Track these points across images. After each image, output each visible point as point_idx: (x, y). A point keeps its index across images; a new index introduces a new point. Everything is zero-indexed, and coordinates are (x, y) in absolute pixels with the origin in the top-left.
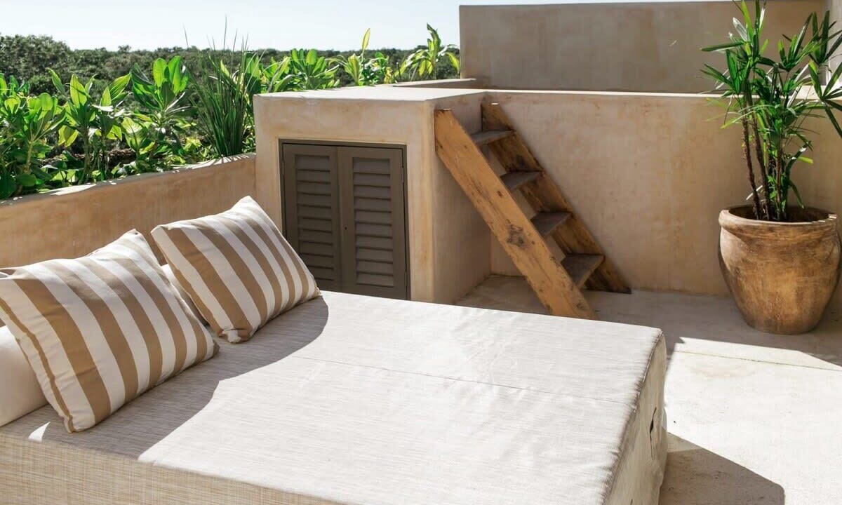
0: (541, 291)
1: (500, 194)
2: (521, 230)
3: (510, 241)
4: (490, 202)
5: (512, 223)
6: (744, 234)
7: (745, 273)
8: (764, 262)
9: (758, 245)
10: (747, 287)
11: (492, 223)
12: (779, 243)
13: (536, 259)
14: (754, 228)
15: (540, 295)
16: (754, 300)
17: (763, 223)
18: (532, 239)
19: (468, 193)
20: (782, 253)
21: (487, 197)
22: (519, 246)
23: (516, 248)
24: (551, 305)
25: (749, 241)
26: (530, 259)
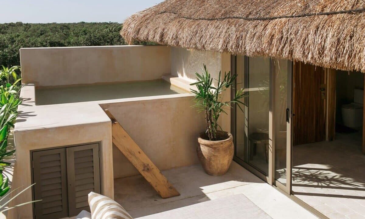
0: (156, 186)
1: (139, 153)
2: (148, 165)
3: (144, 170)
4: (135, 157)
5: (144, 163)
6: (213, 146)
7: (214, 159)
8: (220, 155)
9: (218, 149)
10: (213, 164)
11: (136, 165)
12: (224, 147)
13: (154, 175)
14: (217, 144)
15: (156, 188)
16: (216, 167)
17: (219, 142)
18: (152, 167)
19: (126, 155)
20: (225, 150)
21: (134, 155)
22: (147, 171)
23: (146, 173)
24: (160, 191)
25: (215, 148)
26: (152, 176)
